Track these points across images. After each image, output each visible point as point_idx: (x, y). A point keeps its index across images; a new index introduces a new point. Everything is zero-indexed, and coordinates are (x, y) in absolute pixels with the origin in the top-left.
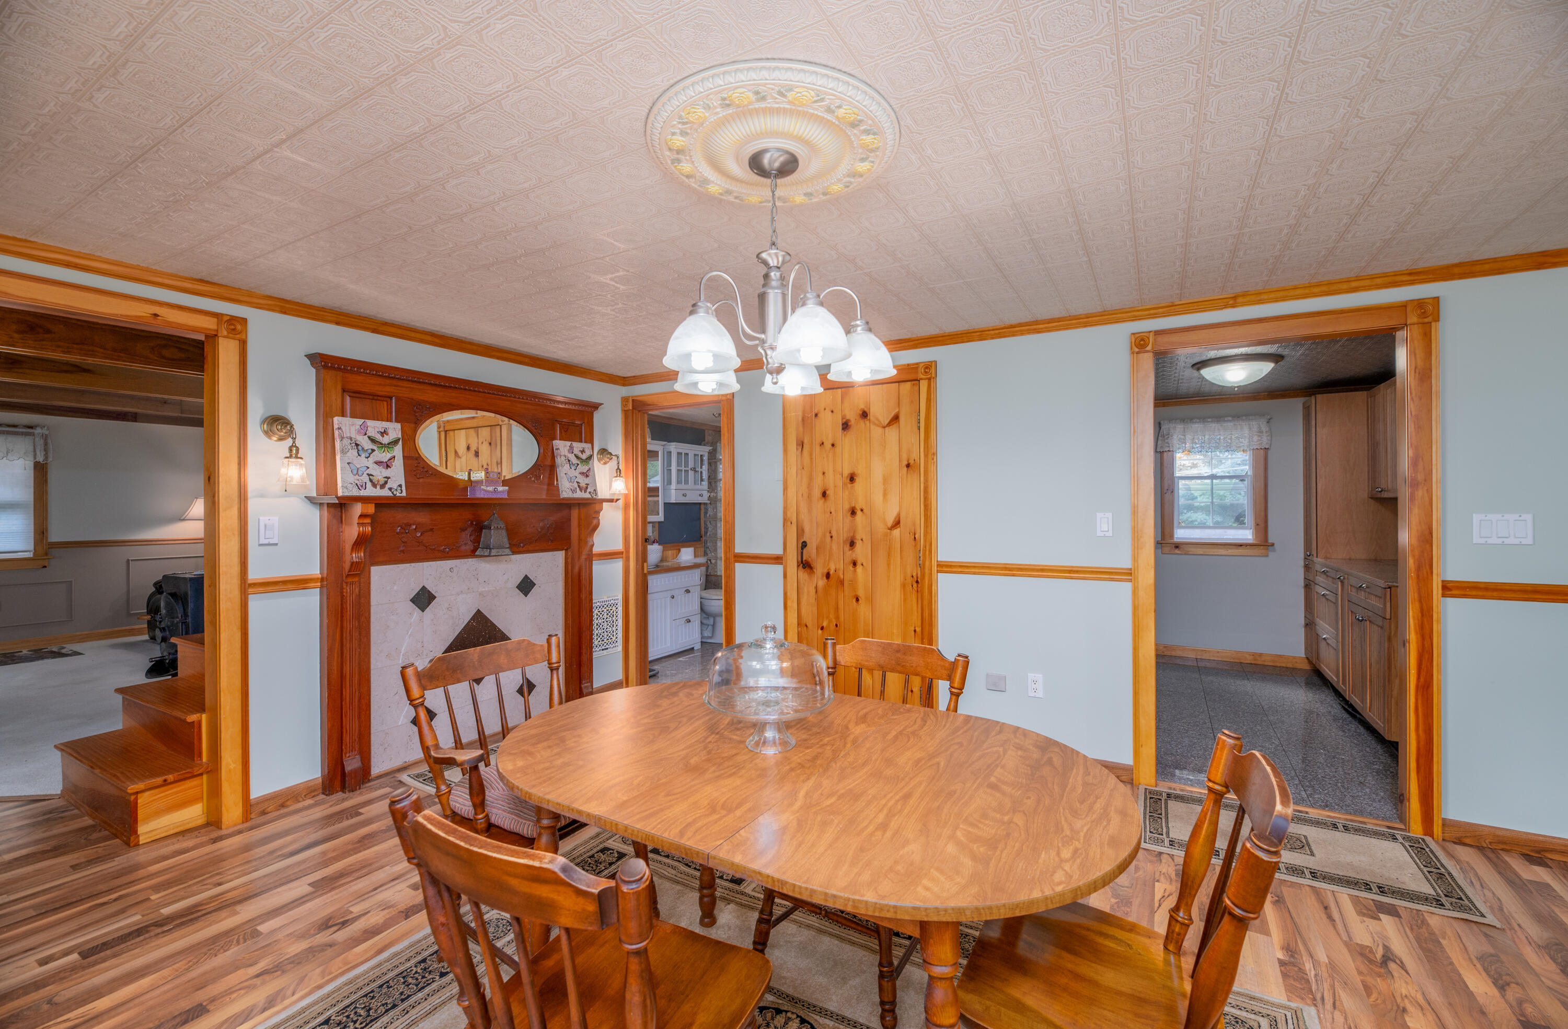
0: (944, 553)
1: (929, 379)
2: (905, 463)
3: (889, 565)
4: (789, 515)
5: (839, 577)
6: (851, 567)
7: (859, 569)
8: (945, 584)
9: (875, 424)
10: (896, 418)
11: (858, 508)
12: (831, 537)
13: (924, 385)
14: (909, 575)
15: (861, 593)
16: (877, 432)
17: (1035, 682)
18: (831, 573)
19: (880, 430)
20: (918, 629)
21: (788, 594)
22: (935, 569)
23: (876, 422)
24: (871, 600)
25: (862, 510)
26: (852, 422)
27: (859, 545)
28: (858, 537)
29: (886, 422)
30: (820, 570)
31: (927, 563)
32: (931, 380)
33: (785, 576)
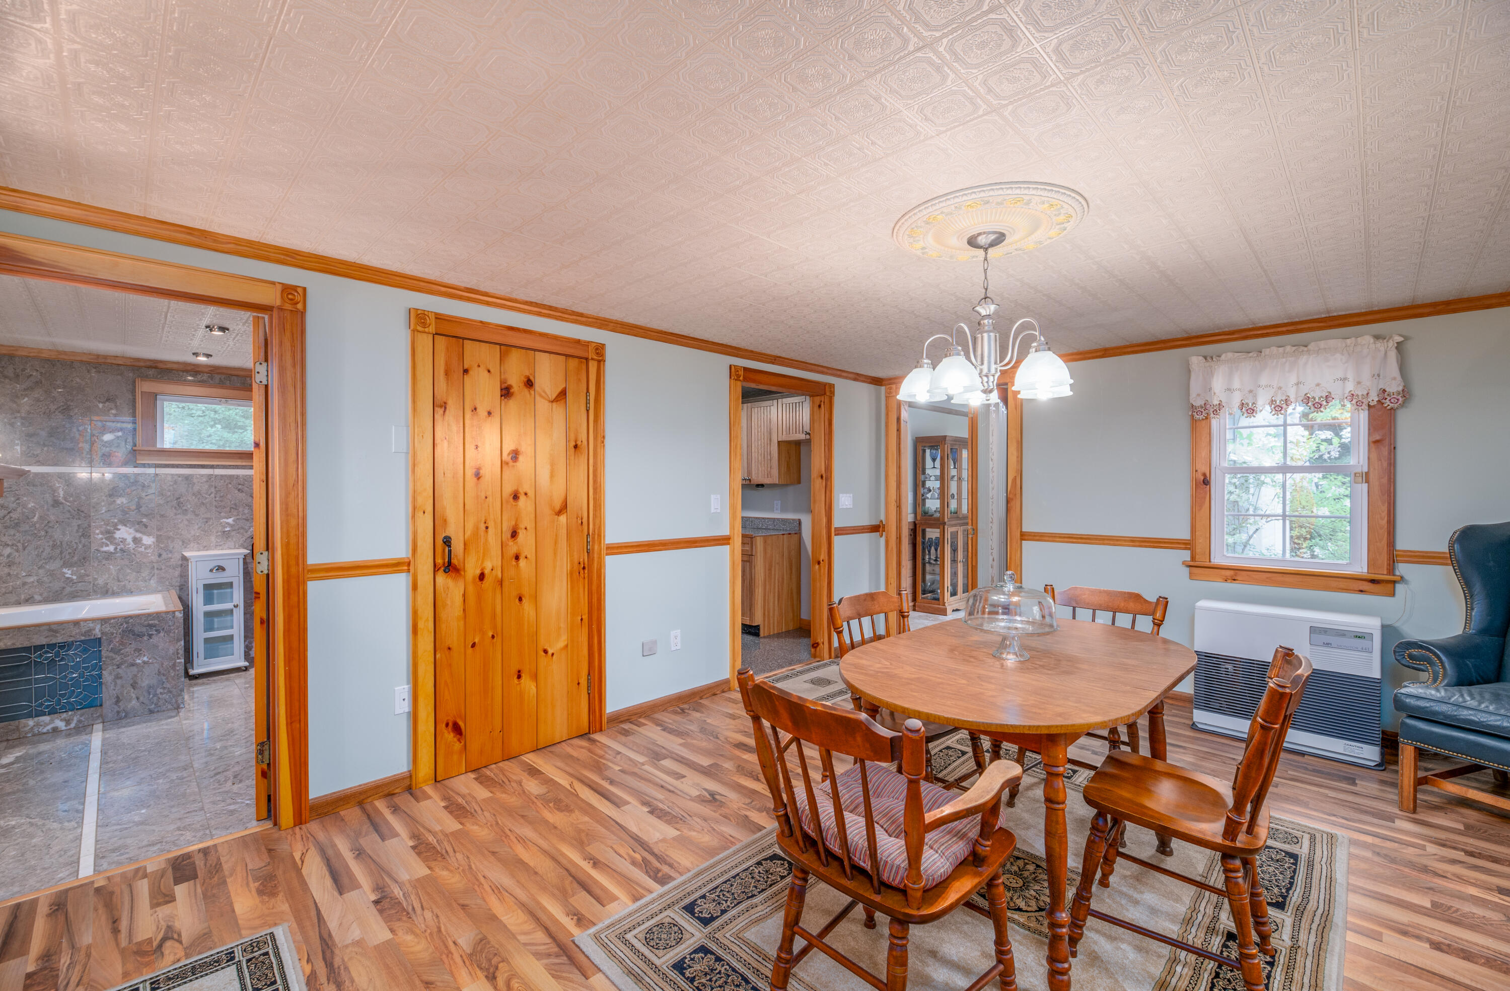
0: (611, 536)
1: (599, 361)
2: (573, 444)
3: (555, 554)
4: (420, 500)
5: (496, 576)
6: (514, 562)
7: (522, 562)
8: (613, 566)
9: (541, 396)
10: (563, 394)
11: (522, 491)
12: (487, 528)
13: (593, 366)
14: (576, 562)
15: (526, 591)
16: (543, 406)
17: (676, 637)
18: (487, 572)
19: (547, 404)
20: (585, 617)
21: (419, 613)
22: (604, 552)
23: (543, 394)
24: (535, 598)
25: (526, 494)
26: (515, 389)
27: (521, 535)
28: (522, 526)
29: (554, 397)
30: (472, 570)
31: (596, 547)
32: (601, 361)
33: (415, 587)
